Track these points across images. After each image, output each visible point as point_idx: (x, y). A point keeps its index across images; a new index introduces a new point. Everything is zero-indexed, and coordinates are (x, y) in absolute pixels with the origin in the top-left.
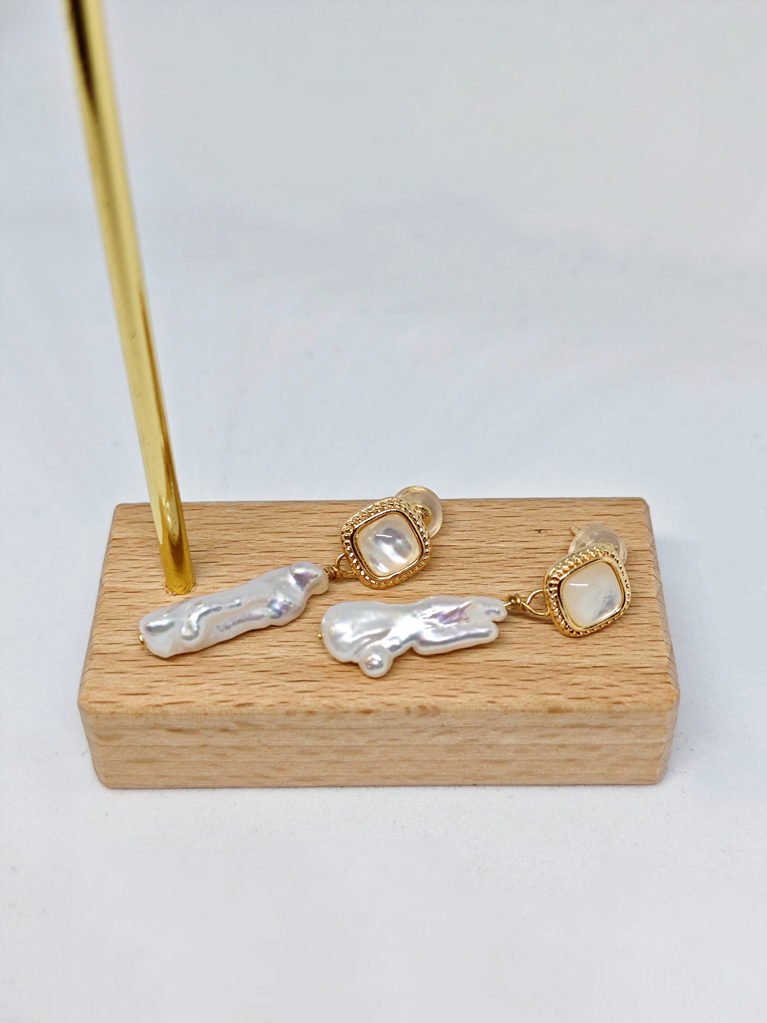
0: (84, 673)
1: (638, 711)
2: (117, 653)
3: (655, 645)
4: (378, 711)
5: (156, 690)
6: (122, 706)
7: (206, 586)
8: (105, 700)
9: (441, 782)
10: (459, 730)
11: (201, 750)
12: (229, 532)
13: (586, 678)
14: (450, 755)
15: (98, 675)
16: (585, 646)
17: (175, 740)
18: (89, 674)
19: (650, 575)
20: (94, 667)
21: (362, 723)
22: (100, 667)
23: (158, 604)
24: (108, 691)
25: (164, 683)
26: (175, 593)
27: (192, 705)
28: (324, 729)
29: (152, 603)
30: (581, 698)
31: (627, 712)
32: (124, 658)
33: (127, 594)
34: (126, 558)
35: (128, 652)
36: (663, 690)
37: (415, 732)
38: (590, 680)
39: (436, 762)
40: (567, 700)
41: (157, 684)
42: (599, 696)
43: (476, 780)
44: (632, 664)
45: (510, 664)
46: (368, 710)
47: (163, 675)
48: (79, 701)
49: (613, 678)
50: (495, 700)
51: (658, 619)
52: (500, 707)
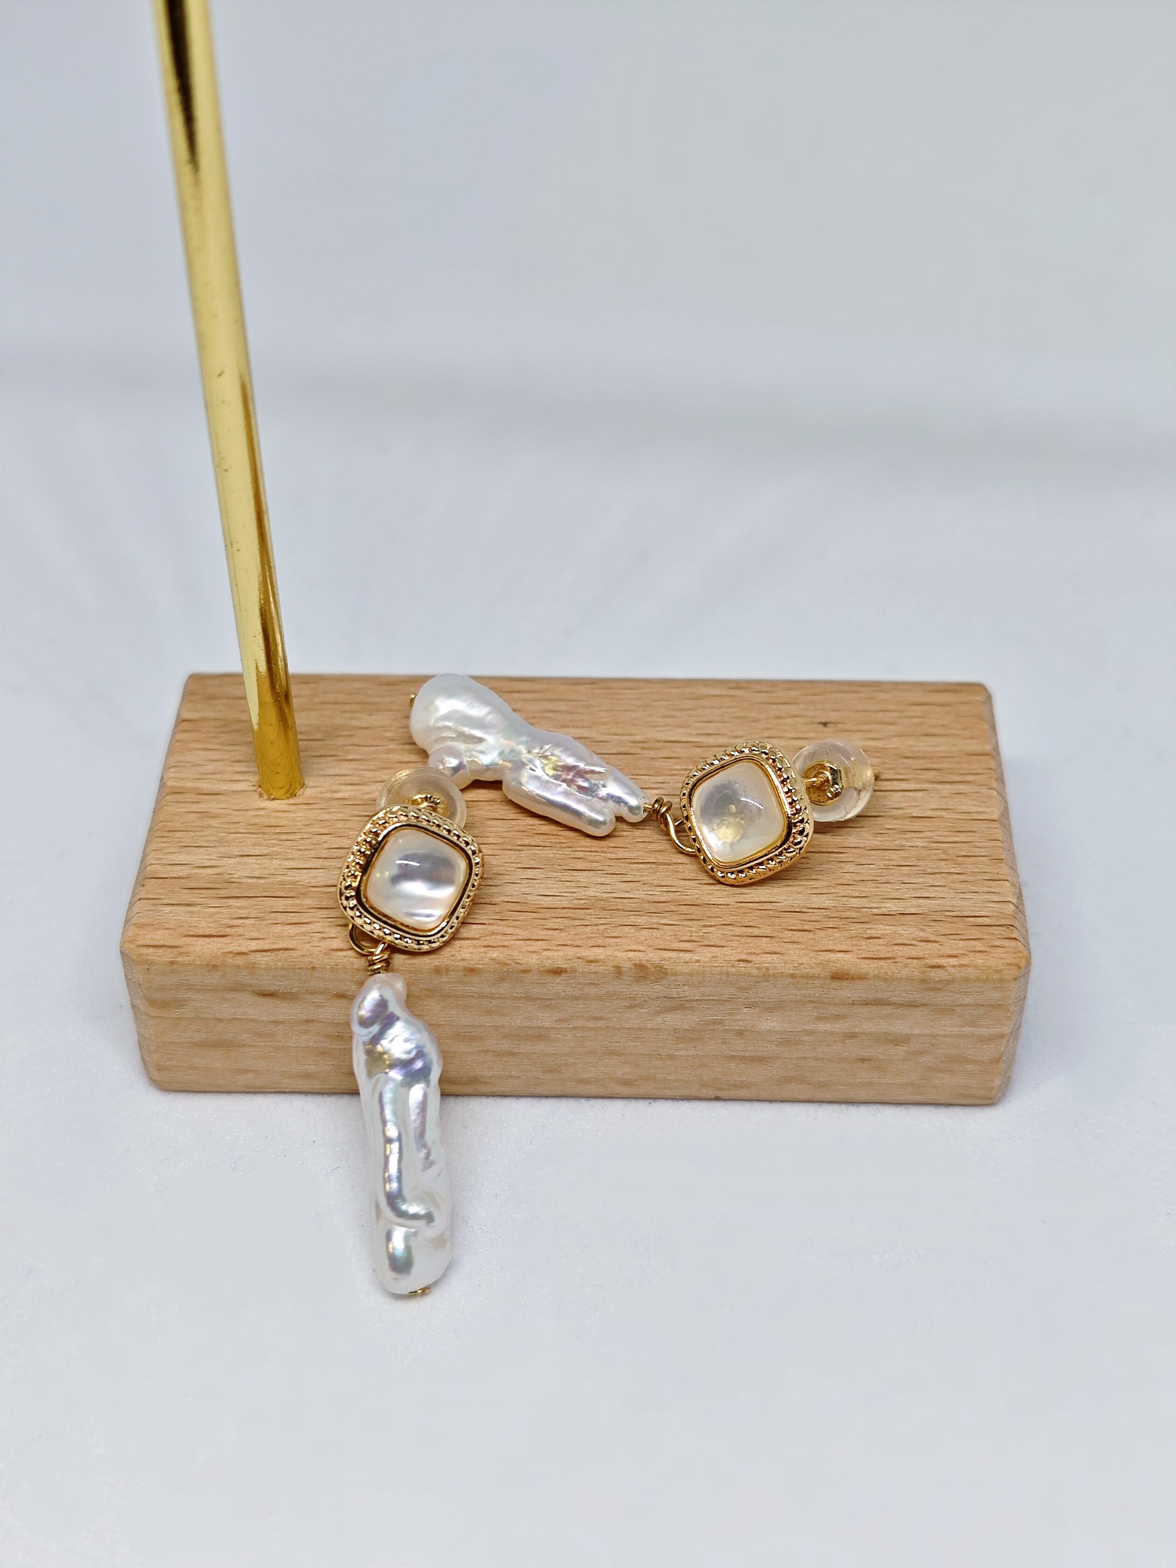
0: (131, 904)
1: (967, 980)
2: (183, 878)
3: (995, 887)
4: (574, 971)
5: (240, 931)
6: (187, 954)
7: (319, 788)
8: (162, 943)
9: (667, 1093)
10: (694, 1004)
11: (304, 1028)
12: (357, 715)
13: (889, 930)
14: (680, 1046)
15: (152, 908)
16: (888, 884)
17: (264, 1011)
18: (139, 904)
19: (990, 789)
20: (147, 896)
21: (548, 990)
22: (156, 897)
23: (247, 812)
24: (167, 931)
25: (252, 921)
26: (273, 797)
27: (292, 953)
28: (491, 997)
29: (237, 810)
30: (880, 959)
31: (949, 982)
32: (193, 885)
33: (200, 797)
34: (200, 746)
35: (200, 876)
36: (1005, 950)
37: (629, 1007)
38: (895, 933)
39: (659, 1057)
40: (859, 961)
41: (241, 921)
42: (908, 955)
43: (720, 1089)
44: (959, 911)
45: (774, 906)
46: (558, 968)
47: (250, 910)
48: (123, 942)
49: (929, 930)
50: (750, 958)
51: (1001, 851)
52: (758, 968)
